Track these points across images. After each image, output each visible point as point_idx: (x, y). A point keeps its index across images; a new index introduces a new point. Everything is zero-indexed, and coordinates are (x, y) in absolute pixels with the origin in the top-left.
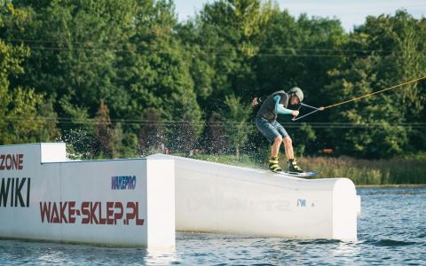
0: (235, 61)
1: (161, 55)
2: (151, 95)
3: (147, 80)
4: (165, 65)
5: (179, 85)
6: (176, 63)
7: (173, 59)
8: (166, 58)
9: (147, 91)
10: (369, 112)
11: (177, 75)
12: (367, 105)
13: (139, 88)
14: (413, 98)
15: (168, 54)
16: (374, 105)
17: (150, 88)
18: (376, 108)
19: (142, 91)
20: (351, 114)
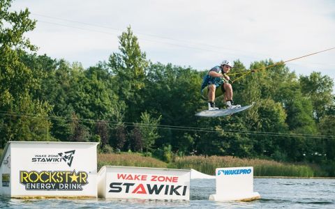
0: (130, 91)
1: (91, 85)
2: (88, 110)
3: (85, 100)
4: (94, 91)
5: (106, 105)
6: (101, 90)
7: (99, 87)
8: (95, 87)
9: (85, 108)
10: (229, 127)
11: (103, 98)
12: (228, 123)
13: (80, 105)
14: (256, 120)
15: (96, 84)
16: (232, 123)
17: (87, 106)
18: (233, 125)
19: (82, 107)
20: (218, 129)
